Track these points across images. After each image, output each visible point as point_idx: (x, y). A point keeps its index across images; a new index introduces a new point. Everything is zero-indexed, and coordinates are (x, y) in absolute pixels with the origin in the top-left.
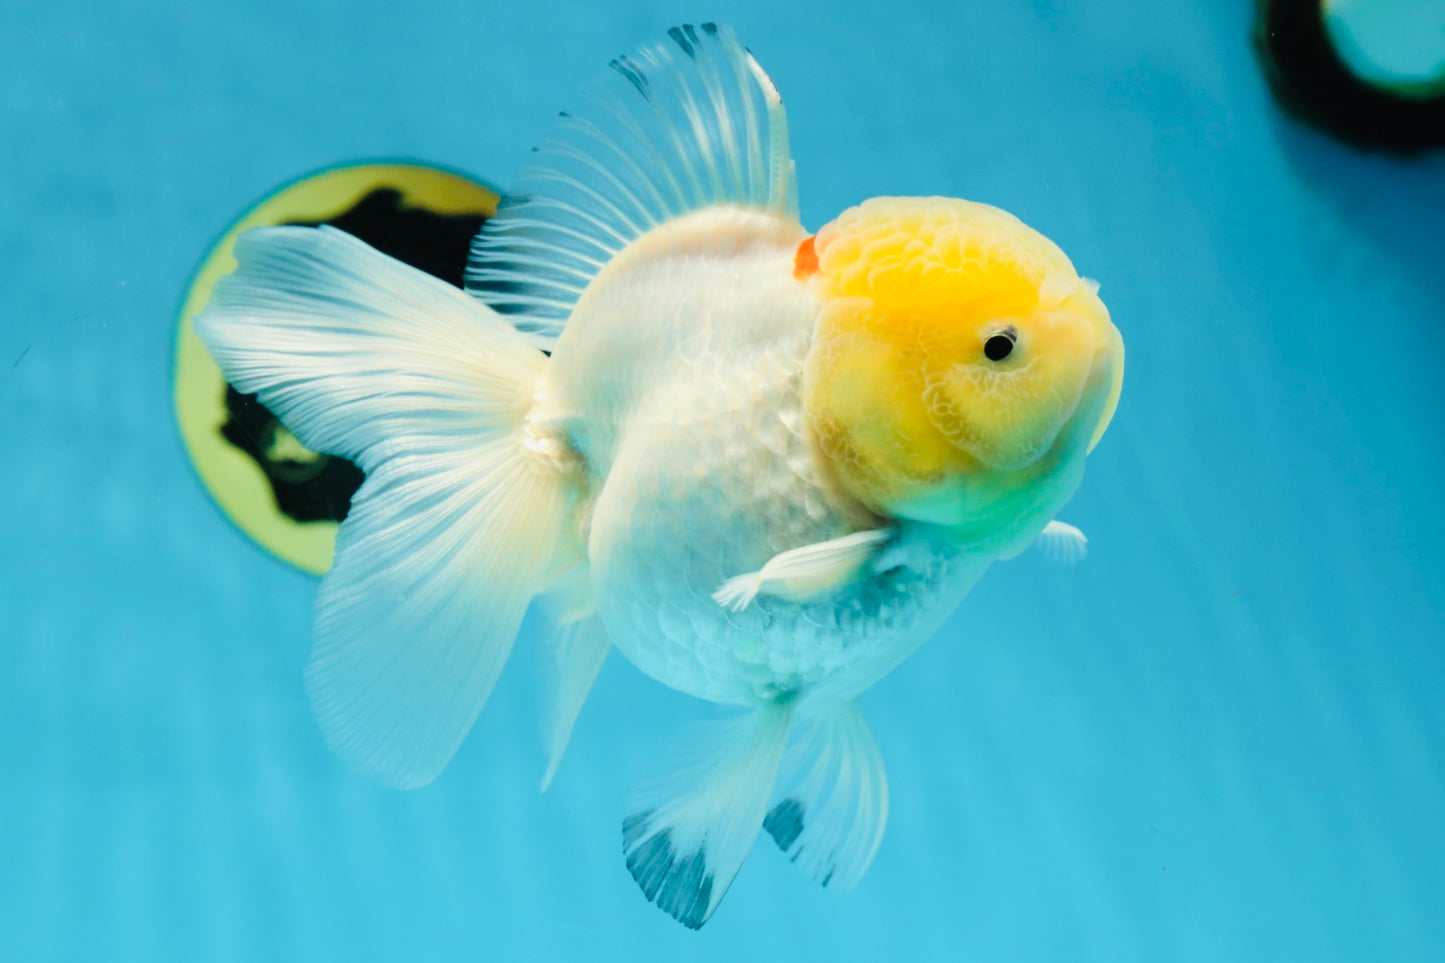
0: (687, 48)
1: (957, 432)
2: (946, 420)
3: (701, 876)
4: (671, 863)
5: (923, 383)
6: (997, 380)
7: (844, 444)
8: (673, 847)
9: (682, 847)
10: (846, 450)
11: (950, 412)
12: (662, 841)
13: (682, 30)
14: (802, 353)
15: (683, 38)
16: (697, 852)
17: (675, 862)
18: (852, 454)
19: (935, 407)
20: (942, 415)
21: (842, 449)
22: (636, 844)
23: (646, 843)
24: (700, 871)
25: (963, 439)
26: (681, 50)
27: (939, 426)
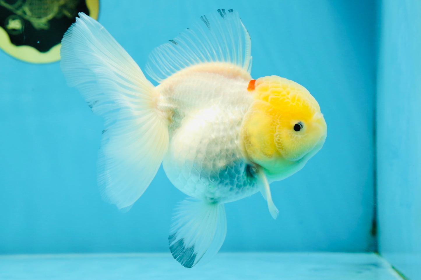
0: (222, 15)
1: (280, 147)
2: (279, 143)
3: (193, 253)
4: (184, 248)
5: (276, 131)
6: (295, 137)
7: (249, 139)
8: (184, 244)
9: (187, 244)
10: (249, 141)
11: (280, 141)
12: (181, 242)
13: (221, 10)
14: (245, 112)
15: (221, 12)
16: (192, 246)
17: (185, 248)
18: (250, 143)
19: (277, 138)
20: (278, 141)
21: (248, 140)
22: (173, 243)
23: (176, 243)
24: (192, 252)
25: (281, 149)
26: (220, 16)
27: (276, 144)
